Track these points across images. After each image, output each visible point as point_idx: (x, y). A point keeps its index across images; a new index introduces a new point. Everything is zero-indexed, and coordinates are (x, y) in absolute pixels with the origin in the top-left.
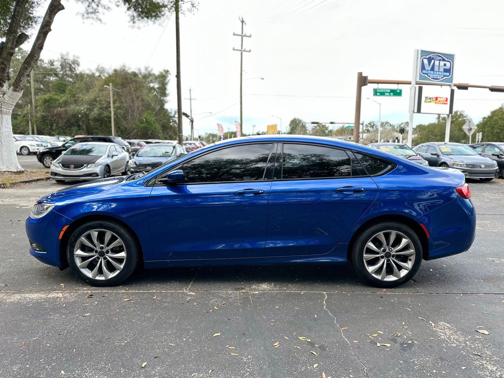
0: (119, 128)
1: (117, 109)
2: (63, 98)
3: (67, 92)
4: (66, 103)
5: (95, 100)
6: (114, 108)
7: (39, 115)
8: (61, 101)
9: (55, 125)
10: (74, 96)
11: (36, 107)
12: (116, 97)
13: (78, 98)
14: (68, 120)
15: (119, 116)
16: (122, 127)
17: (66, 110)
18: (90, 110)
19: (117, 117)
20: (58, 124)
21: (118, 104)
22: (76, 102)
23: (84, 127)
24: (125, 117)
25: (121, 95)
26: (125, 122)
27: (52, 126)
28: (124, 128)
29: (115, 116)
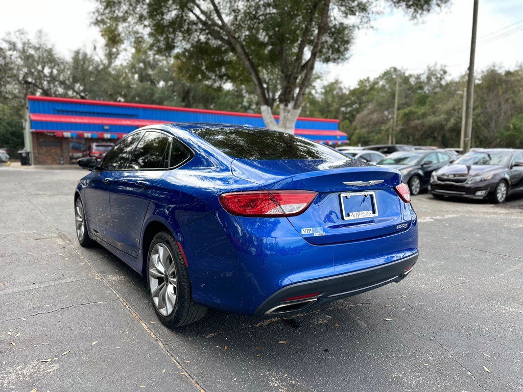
0: (478, 137)
1: (477, 116)
2: (421, 110)
3: (427, 103)
4: (424, 115)
5: (454, 109)
6: (474, 115)
7: (398, 129)
8: (420, 113)
9: (411, 137)
10: (433, 107)
11: (397, 121)
12: (478, 103)
13: (437, 108)
14: (425, 132)
15: (479, 124)
16: (481, 137)
17: (423, 122)
18: (448, 120)
19: (477, 125)
20: (414, 136)
21: (479, 111)
22: (434, 113)
23: (440, 138)
24: (487, 125)
25: (485, 100)
26: (486, 131)
27: (408, 138)
28: (485, 137)
29: (474, 124)
